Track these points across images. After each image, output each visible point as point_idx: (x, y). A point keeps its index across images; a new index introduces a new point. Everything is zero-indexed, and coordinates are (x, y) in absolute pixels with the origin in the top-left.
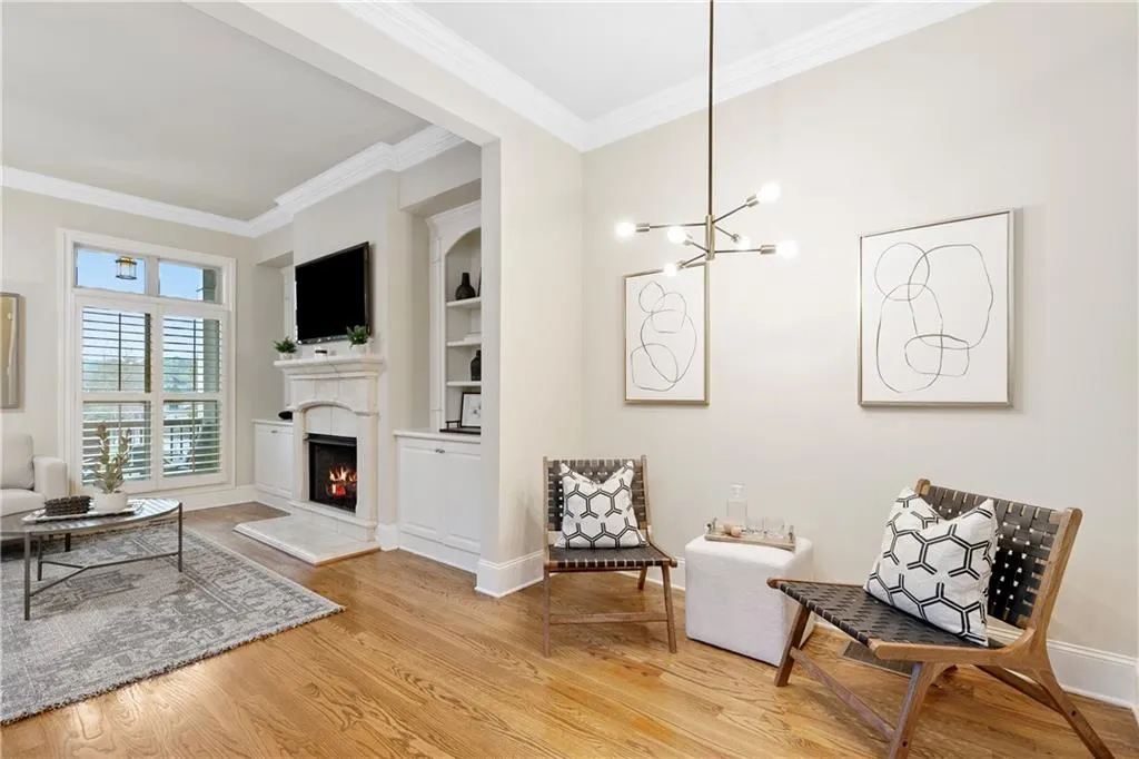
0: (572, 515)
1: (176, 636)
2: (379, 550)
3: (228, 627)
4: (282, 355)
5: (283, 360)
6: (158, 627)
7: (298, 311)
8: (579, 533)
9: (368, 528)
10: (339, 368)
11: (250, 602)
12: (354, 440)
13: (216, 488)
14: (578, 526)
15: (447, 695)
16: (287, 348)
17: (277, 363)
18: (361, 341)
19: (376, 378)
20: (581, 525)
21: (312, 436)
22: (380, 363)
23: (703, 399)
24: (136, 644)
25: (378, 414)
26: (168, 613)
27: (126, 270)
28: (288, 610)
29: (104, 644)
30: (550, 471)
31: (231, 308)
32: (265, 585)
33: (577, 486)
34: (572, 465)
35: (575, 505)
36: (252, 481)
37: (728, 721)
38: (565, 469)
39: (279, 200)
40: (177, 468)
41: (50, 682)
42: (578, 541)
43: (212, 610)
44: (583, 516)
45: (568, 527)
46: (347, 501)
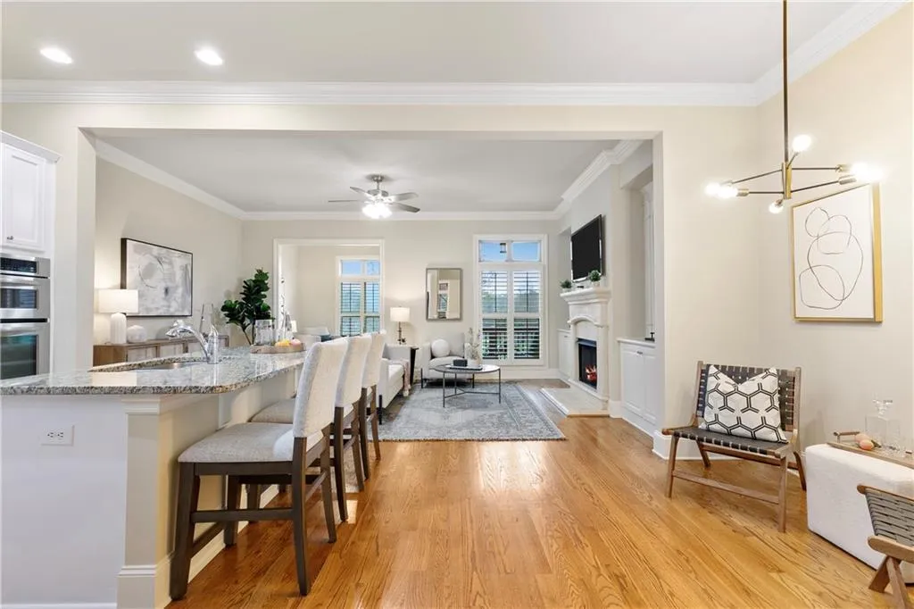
0: (711, 407)
1: (492, 429)
2: (608, 416)
3: (512, 431)
4: (564, 290)
5: (565, 293)
6: (488, 424)
7: (573, 261)
8: (716, 421)
9: (603, 401)
10: (588, 297)
11: (527, 424)
12: (595, 343)
13: (537, 368)
14: (716, 416)
15: (589, 490)
16: (567, 285)
17: (562, 295)
18: (596, 279)
19: (607, 303)
20: (718, 417)
21: (580, 340)
22: (608, 293)
23: (872, 317)
24: (478, 428)
25: (608, 327)
26: (495, 420)
27: (503, 248)
28: (541, 432)
29: (469, 425)
30: (702, 371)
31: (546, 263)
32: (538, 418)
33: (718, 385)
34: (723, 369)
35: (714, 400)
36: (557, 366)
37: (780, 581)
38: (712, 370)
39: (562, 196)
40: (522, 354)
41: (449, 432)
42: (716, 427)
43: (511, 423)
44: (721, 409)
45: (709, 417)
46: (593, 383)
